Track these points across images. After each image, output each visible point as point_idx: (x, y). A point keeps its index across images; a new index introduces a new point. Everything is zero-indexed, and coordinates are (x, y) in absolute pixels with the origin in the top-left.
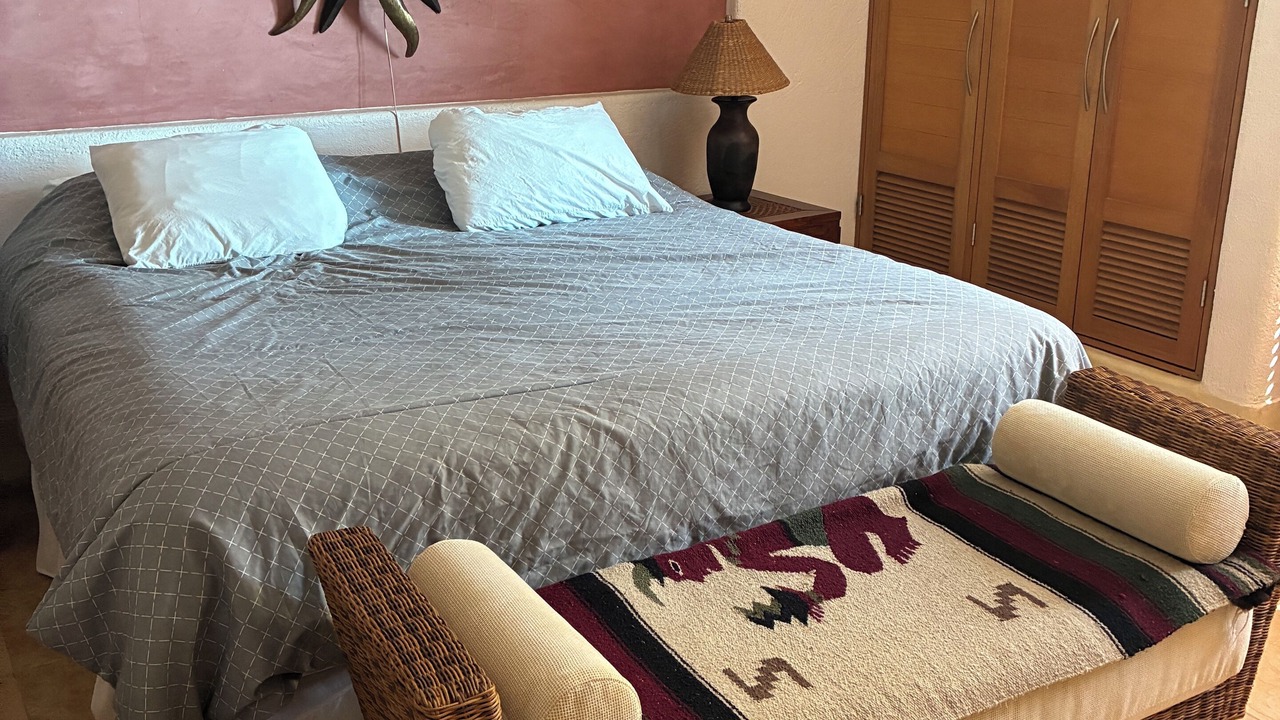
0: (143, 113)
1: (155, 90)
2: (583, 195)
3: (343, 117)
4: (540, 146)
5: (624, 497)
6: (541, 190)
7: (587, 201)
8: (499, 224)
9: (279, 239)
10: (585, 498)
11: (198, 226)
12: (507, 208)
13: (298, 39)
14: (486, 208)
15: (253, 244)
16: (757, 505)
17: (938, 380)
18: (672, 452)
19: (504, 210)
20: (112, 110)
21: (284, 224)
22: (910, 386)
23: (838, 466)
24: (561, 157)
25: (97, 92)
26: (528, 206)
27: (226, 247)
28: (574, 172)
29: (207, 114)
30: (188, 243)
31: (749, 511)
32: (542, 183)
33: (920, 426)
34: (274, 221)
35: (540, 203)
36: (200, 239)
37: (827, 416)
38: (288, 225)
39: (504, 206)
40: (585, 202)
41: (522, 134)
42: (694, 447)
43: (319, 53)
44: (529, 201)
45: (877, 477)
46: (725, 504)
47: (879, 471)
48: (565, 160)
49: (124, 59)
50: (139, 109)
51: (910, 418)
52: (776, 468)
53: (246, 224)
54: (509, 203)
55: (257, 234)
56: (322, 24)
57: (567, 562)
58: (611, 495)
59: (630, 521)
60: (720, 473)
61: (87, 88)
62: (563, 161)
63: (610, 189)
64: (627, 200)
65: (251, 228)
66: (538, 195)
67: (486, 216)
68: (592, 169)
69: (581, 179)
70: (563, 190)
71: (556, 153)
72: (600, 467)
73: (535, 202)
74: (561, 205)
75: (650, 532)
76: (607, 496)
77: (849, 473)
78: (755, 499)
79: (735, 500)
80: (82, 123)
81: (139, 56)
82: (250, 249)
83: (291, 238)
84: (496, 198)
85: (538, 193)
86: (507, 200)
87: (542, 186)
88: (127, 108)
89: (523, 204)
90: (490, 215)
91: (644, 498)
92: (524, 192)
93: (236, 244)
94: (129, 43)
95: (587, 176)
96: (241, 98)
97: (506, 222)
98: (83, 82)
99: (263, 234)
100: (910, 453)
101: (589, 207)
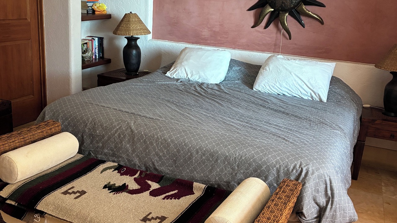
0: (215, 44)
1: (219, 38)
2: (294, 88)
3: (264, 54)
4: (287, 70)
5: (128, 148)
6: (279, 83)
7: (295, 90)
8: (262, 90)
9: (200, 78)
10: (118, 143)
11: (183, 69)
12: (266, 86)
13: (259, 30)
14: (260, 84)
15: (193, 77)
16: (166, 170)
17: (243, 160)
18: (145, 142)
19: (265, 86)
20: (209, 42)
21: (202, 74)
22: (230, 157)
23: (196, 171)
24: (291, 74)
25: (206, 36)
26: (273, 87)
27: (187, 76)
28: (293, 80)
29: (231, 47)
30: (179, 72)
31: (163, 170)
32: (280, 81)
33: (231, 172)
34: (200, 73)
35: (277, 87)
36: (182, 72)
37: (196, 153)
38: (203, 75)
39: (265, 85)
40: (294, 91)
41: (284, 65)
42: (151, 143)
43: (264, 35)
44: (274, 85)
45: (208, 181)
46: (156, 164)
47: (209, 180)
48: (292, 75)
49: (214, 29)
50: (215, 43)
51: (227, 168)
52: (175, 161)
53: (194, 72)
54: (267, 84)
55: (195, 75)
56: (266, 27)
57: (111, 157)
58: (125, 145)
59: (128, 155)
60: (157, 154)
61: (204, 35)
62: (291, 76)
63: (305, 89)
64: (311, 94)
65: (194, 73)
66: (278, 84)
67: (259, 87)
68: (301, 81)
69: (295, 83)
70: (287, 85)
71: (291, 73)
72: (125, 136)
73: (276, 86)
74: (285, 89)
75: (132, 161)
76: (124, 145)
77: (198, 175)
78: (166, 168)
79: (160, 164)
80: (201, 44)
81: (217, 29)
82: (192, 78)
83: (202, 78)
84: (264, 82)
85: (278, 83)
86: (267, 83)
87: (280, 82)
88: (212, 42)
89: (272, 86)
90: (260, 86)
91: (134, 151)
92: (274, 82)
93: (189, 76)
94: (216, 25)
95: (297, 83)
96: (240, 44)
97: (265, 90)
98: (203, 34)
99: (196, 75)
100: (223, 180)
101: (296, 93)
